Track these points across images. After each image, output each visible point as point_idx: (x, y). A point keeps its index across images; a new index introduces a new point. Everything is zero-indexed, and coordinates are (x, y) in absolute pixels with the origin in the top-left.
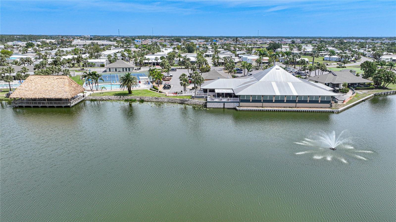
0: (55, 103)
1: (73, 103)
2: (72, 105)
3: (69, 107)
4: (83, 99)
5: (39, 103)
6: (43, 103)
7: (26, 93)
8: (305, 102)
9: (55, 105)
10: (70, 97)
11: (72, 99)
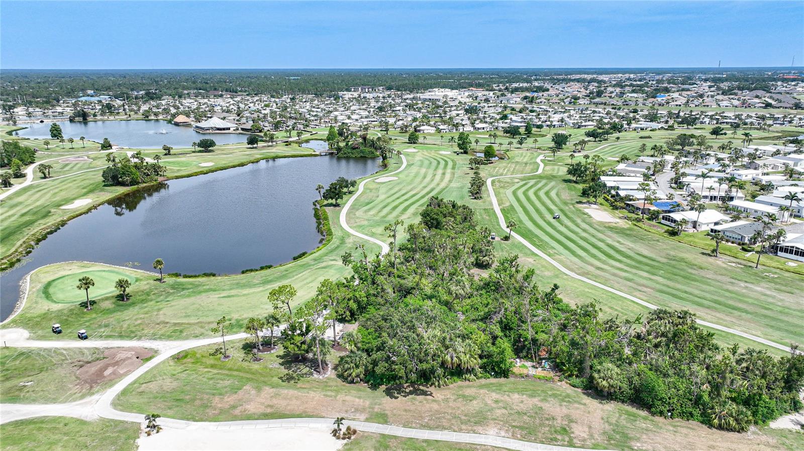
11: (180, 123)
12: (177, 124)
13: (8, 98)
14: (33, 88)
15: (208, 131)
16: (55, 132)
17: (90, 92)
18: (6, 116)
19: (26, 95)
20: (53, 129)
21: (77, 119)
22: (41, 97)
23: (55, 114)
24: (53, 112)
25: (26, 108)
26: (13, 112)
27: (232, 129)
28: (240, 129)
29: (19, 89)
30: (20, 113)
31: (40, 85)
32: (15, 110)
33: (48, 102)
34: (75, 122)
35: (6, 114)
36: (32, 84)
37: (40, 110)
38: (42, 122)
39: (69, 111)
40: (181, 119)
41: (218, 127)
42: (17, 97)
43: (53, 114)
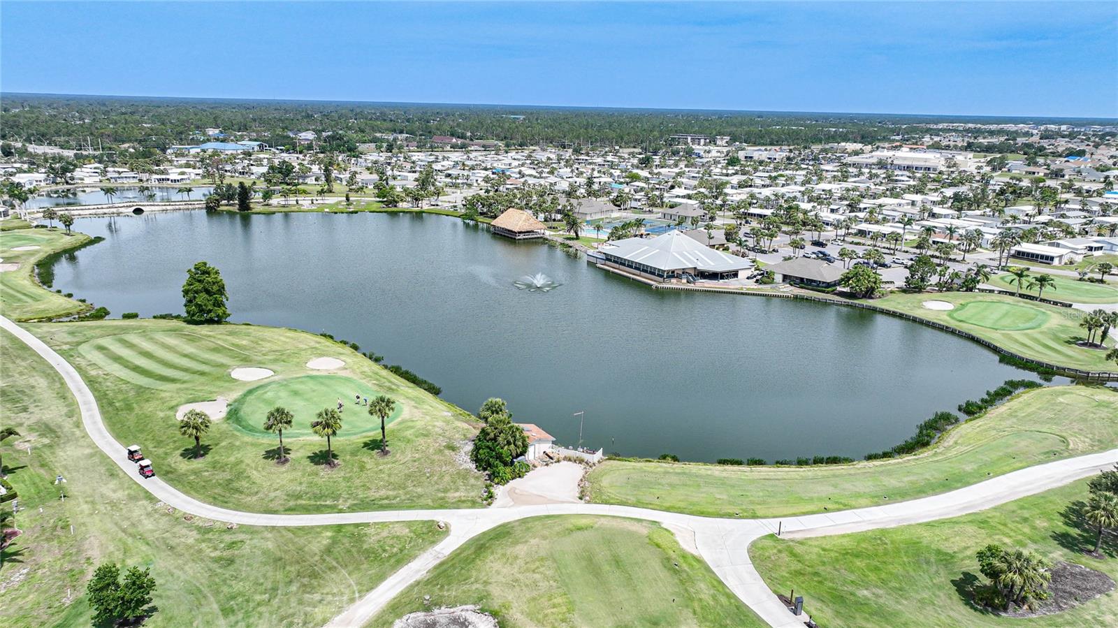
1: (521, 237)
2: (518, 237)
11: (520, 233)
12: (507, 237)
13: (68, 142)
14: (115, 123)
15: (673, 284)
16: (202, 298)
17: (212, 132)
18: (54, 187)
19: (102, 135)
20: (198, 286)
21: (224, 206)
22: (130, 141)
23: (165, 184)
24: (159, 180)
25: (101, 166)
26: (72, 179)
27: (742, 275)
28: (778, 278)
29: (91, 125)
30: (87, 181)
31: (127, 117)
32: (78, 173)
33: (146, 155)
34: (220, 213)
35: (54, 182)
36: (114, 117)
37: (132, 174)
38: (138, 211)
39: (193, 176)
40: (514, 220)
41: (701, 267)
42: (85, 140)
43: (160, 185)
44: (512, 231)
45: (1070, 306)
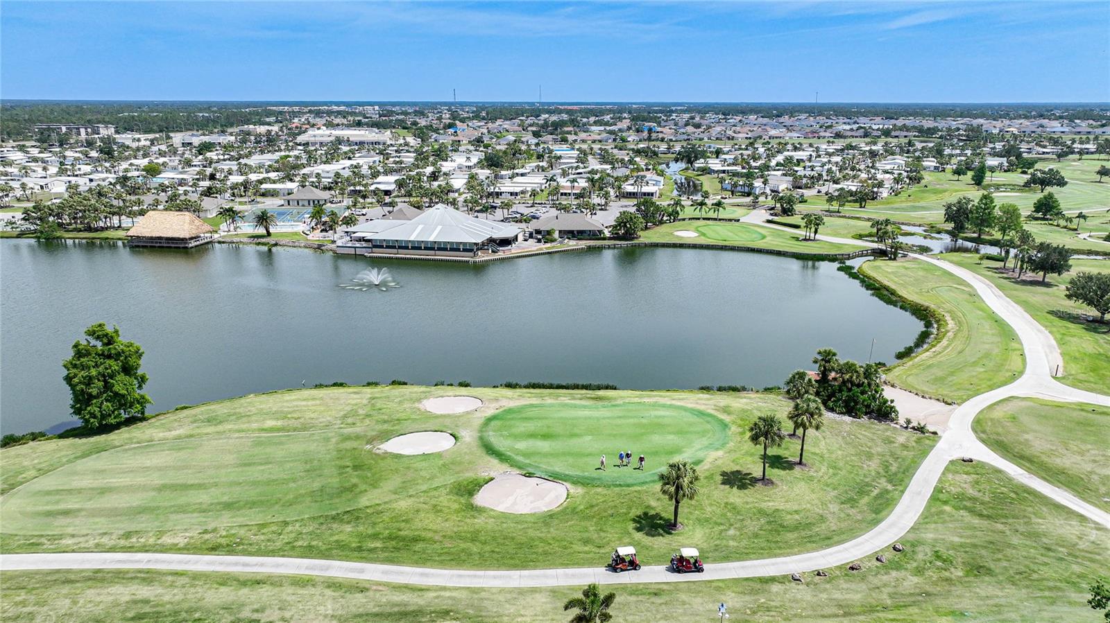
0: (173, 243)
1: (193, 244)
2: (190, 245)
3: (187, 248)
4: (209, 240)
5: (157, 243)
6: (160, 243)
7: (144, 230)
8: (445, 249)
9: (173, 245)
10: (187, 236)
11: (191, 238)
28: (556, 234)
44: (179, 239)
45: (738, 220)
